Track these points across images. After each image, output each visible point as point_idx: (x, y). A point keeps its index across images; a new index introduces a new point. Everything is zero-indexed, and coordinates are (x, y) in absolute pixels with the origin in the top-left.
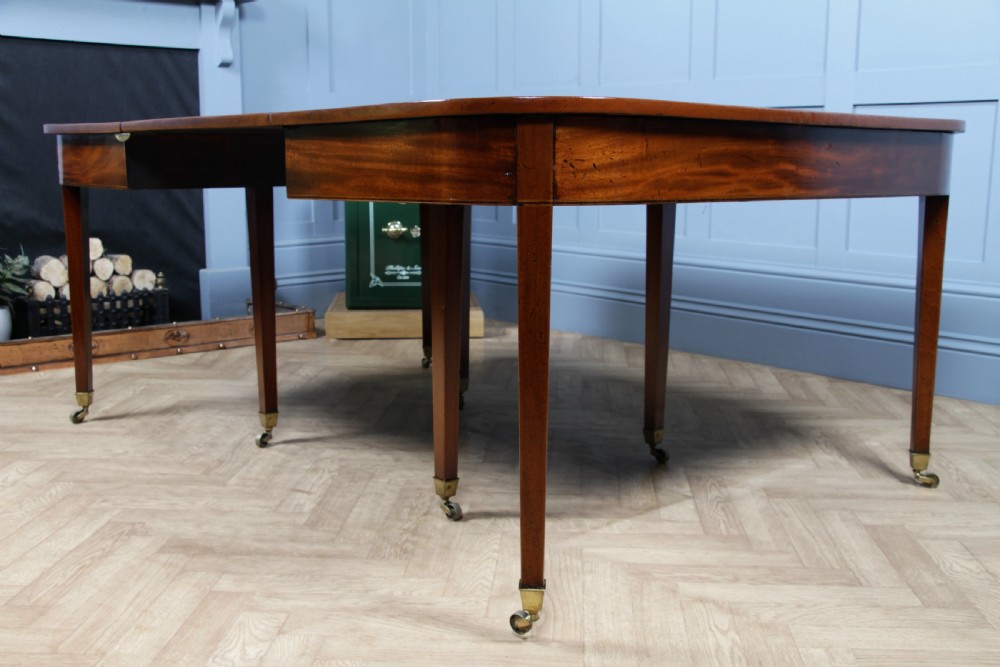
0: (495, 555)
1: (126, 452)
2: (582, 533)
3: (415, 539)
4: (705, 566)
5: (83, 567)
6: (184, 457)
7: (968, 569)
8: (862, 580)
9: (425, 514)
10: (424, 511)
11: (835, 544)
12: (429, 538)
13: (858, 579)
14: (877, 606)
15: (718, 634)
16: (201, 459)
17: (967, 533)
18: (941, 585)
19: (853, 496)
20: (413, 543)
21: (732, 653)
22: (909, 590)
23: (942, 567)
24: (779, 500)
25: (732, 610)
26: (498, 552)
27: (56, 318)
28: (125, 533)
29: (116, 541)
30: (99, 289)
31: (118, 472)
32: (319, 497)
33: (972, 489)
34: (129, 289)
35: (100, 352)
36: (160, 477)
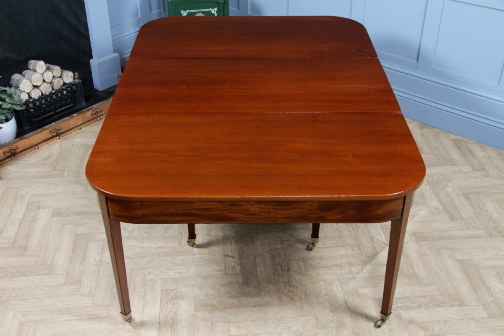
2: (354, 278)
3: (291, 289)
4: (406, 298)
5: (171, 325)
6: (163, 232)
7: (500, 289)
8: (464, 302)
9: (288, 270)
10: (286, 268)
11: (450, 277)
12: (297, 288)
14: (473, 319)
17: (497, 263)
18: (492, 301)
19: (449, 238)
20: (292, 292)
22: (482, 306)
23: (491, 289)
24: (422, 243)
25: (424, 327)
27: (31, 108)
28: (173, 298)
29: (173, 304)
30: (48, 88)
31: (140, 248)
32: (238, 260)
33: (494, 226)
34: (62, 83)
35: (64, 131)
36: (161, 250)
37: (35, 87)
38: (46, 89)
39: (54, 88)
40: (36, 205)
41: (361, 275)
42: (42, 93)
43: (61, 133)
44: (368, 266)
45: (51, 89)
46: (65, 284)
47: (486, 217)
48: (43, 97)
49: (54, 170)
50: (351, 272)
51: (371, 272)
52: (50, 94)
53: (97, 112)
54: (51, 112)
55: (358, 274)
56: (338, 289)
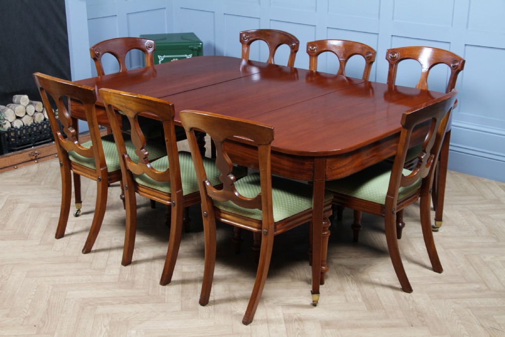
25: (350, 268)
27: (12, 137)
30: (30, 121)
34: (43, 119)
35: (42, 156)
37: (18, 118)
38: (28, 121)
39: (35, 122)
40: (15, 201)
42: (24, 125)
43: (39, 158)
45: (32, 122)
46: (39, 245)
48: (24, 127)
49: (31, 181)
52: (31, 125)
54: (31, 143)
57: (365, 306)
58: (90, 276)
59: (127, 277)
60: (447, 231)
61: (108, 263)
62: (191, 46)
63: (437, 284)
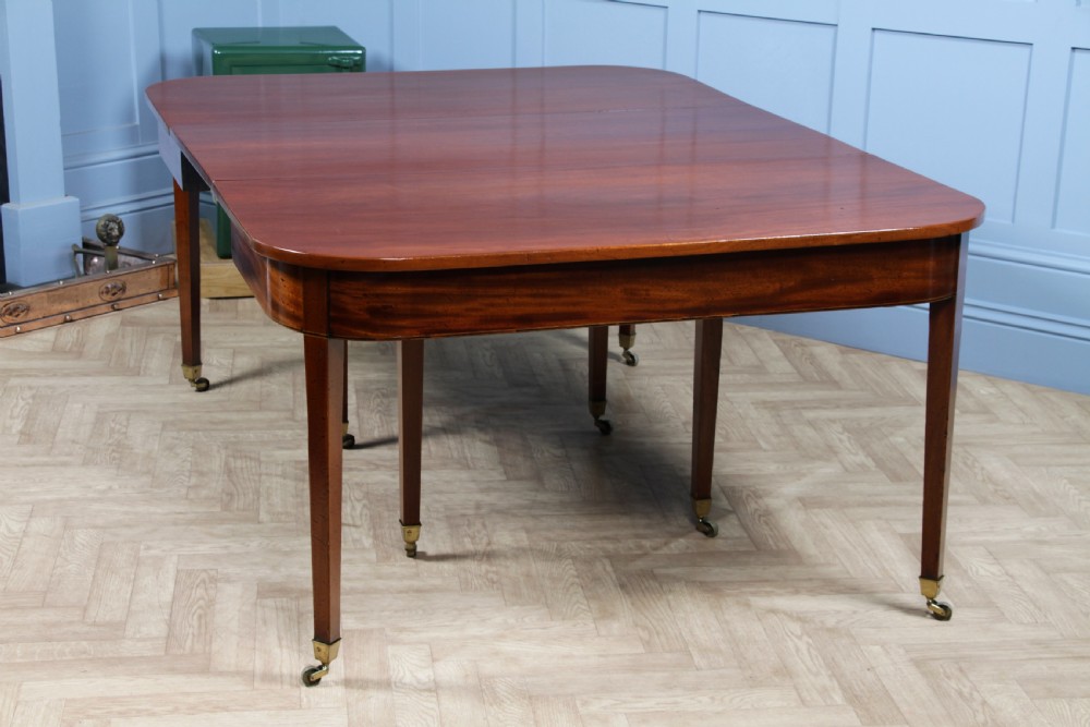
0: (577, 580)
1: (110, 488)
2: (646, 554)
5: (200, 617)
6: (184, 491)
7: (992, 573)
8: (903, 587)
11: (876, 555)
13: (900, 588)
15: (796, 640)
16: (204, 493)
17: (991, 538)
19: (884, 504)
21: (809, 652)
23: (969, 571)
24: (816, 510)
25: (800, 618)
26: (578, 577)
28: (207, 581)
29: (206, 589)
31: (126, 513)
32: (369, 529)
33: (996, 491)
36: (181, 516)
41: (665, 550)
44: (682, 540)
47: (980, 478)
50: (640, 547)
51: (688, 548)
53: (16, 309)
55: (655, 549)
56: (605, 569)
57: (854, 714)
58: (84, 643)
59: (189, 643)
60: (1044, 529)
61: (133, 607)
62: (335, 58)
63: (1041, 659)
